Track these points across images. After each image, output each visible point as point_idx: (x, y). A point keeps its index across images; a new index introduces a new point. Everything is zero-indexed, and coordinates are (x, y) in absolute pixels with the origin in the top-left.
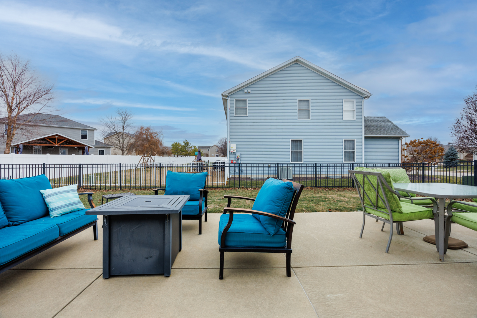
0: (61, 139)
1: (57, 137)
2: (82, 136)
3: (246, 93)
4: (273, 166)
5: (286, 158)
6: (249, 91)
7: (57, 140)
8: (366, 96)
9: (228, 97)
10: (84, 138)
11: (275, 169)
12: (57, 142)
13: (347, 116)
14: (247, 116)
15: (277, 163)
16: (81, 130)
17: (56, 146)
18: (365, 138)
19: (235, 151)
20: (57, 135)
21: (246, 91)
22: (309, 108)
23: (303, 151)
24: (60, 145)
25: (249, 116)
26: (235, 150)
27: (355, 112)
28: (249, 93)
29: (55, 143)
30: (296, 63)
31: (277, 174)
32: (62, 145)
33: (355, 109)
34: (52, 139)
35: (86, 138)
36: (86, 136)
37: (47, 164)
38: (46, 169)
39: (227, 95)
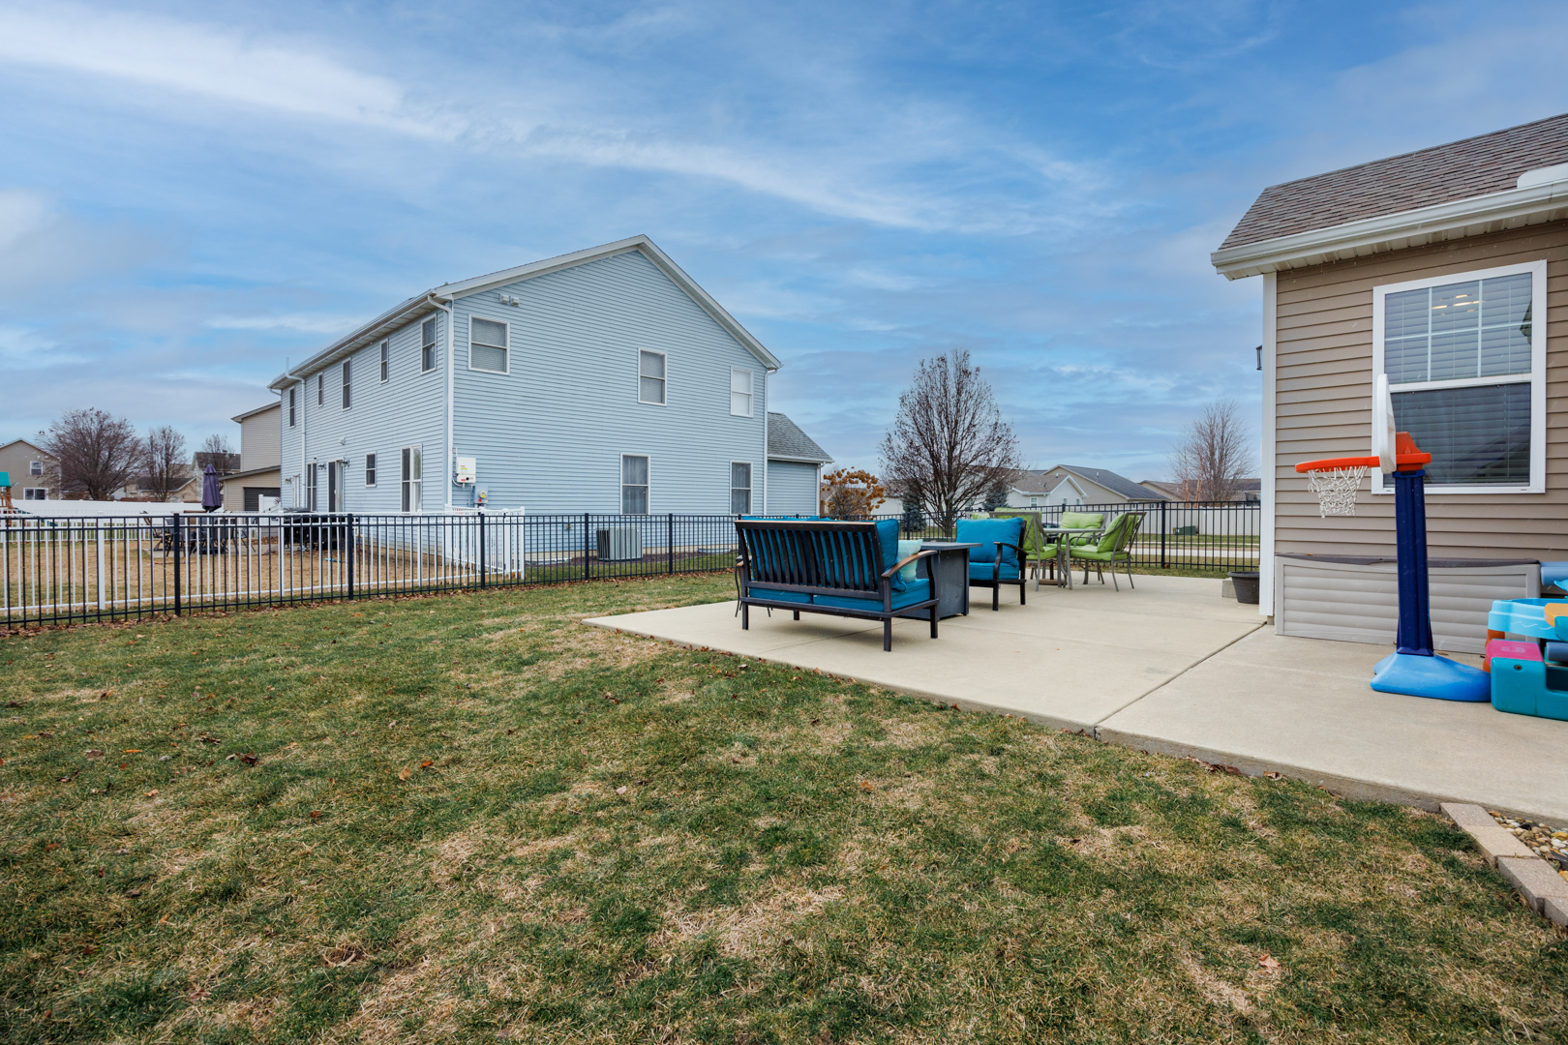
3: (504, 303)
4: (557, 523)
5: (608, 502)
6: (516, 299)
8: (773, 366)
9: (448, 304)
11: (579, 529)
13: (738, 407)
14: (508, 373)
15: (584, 512)
18: (769, 460)
19: (473, 481)
21: (506, 297)
22: (663, 375)
23: (649, 485)
25: (512, 375)
26: (474, 477)
27: (752, 399)
28: (515, 305)
30: (637, 252)
31: (583, 548)
33: (752, 393)
39: (451, 298)
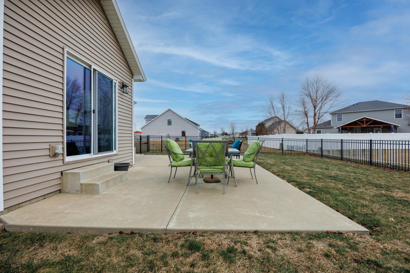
0: (368, 121)
1: (365, 119)
2: (396, 115)
7: (365, 122)
10: (398, 117)
12: (365, 124)
16: (395, 110)
17: (364, 127)
20: (365, 118)
24: (367, 126)
29: (364, 124)
32: (369, 126)
34: (361, 121)
35: (401, 117)
36: (401, 115)
37: (373, 141)
38: (372, 144)
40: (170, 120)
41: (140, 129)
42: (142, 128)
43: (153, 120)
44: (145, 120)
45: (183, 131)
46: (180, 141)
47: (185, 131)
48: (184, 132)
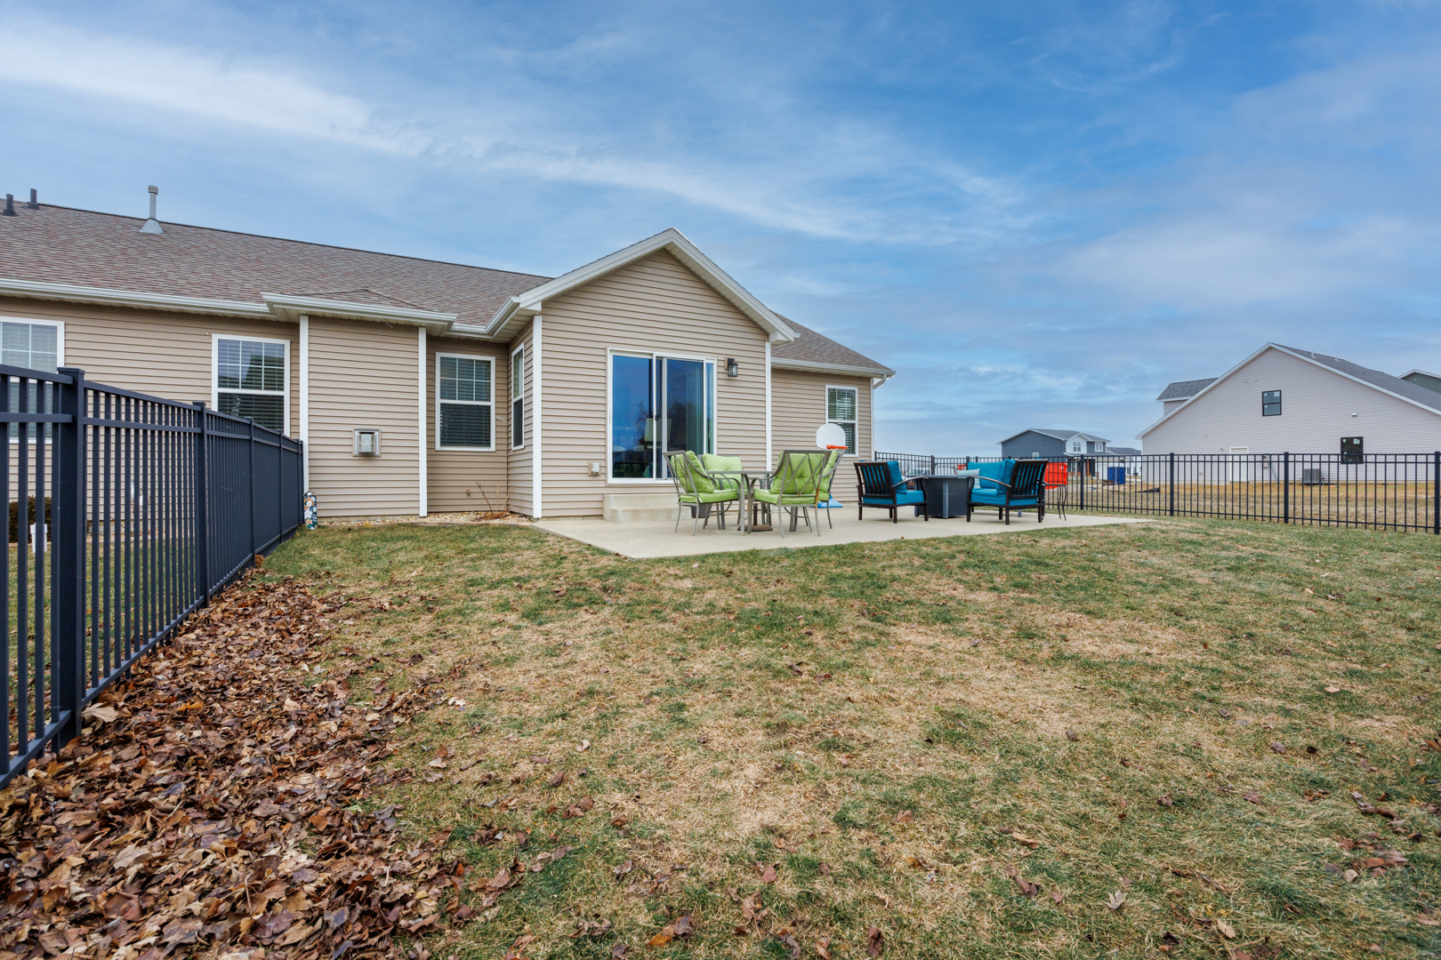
40: (1276, 395)
41: (1137, 438)
42: (1144, 437)
43: (1191, 399)
44: (1161, 404)
45: (1350, 440)
46: (1328, 484)
47: (1361, 439)
48: (1356, 442)
